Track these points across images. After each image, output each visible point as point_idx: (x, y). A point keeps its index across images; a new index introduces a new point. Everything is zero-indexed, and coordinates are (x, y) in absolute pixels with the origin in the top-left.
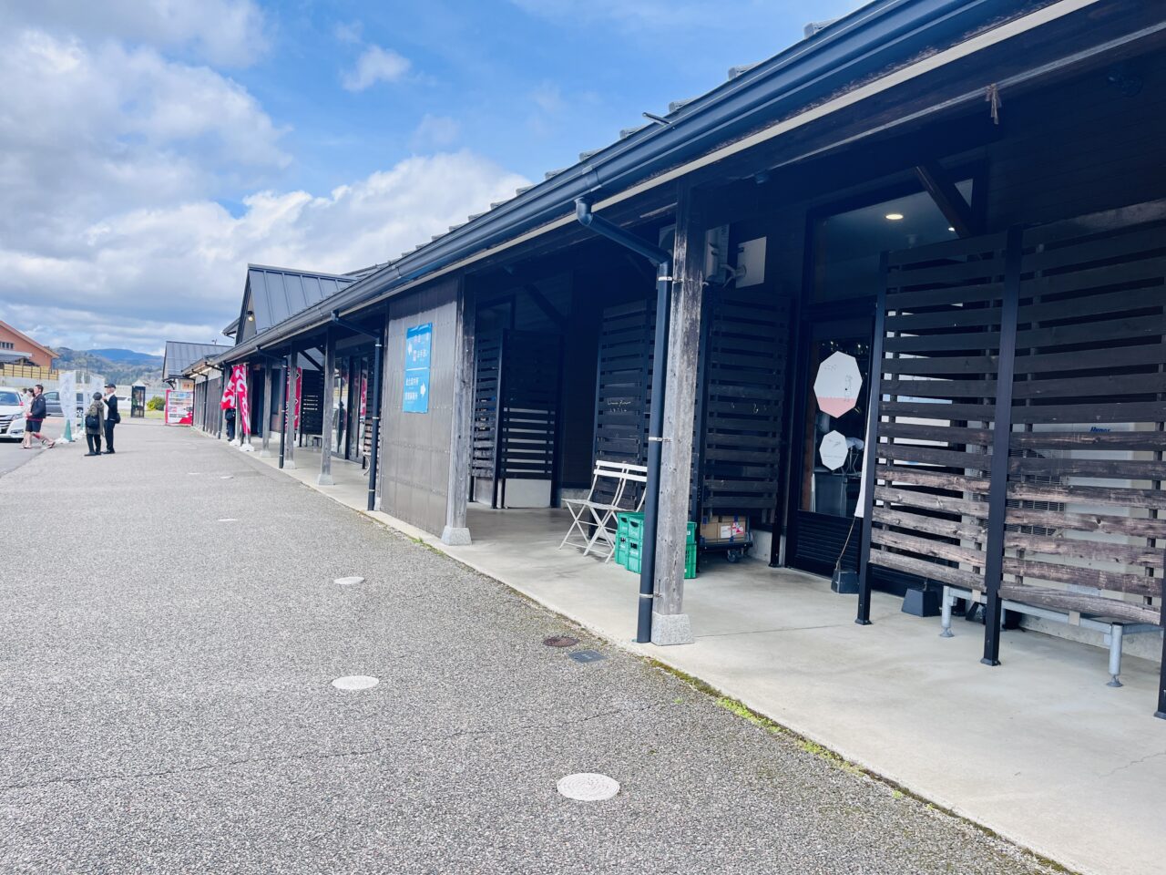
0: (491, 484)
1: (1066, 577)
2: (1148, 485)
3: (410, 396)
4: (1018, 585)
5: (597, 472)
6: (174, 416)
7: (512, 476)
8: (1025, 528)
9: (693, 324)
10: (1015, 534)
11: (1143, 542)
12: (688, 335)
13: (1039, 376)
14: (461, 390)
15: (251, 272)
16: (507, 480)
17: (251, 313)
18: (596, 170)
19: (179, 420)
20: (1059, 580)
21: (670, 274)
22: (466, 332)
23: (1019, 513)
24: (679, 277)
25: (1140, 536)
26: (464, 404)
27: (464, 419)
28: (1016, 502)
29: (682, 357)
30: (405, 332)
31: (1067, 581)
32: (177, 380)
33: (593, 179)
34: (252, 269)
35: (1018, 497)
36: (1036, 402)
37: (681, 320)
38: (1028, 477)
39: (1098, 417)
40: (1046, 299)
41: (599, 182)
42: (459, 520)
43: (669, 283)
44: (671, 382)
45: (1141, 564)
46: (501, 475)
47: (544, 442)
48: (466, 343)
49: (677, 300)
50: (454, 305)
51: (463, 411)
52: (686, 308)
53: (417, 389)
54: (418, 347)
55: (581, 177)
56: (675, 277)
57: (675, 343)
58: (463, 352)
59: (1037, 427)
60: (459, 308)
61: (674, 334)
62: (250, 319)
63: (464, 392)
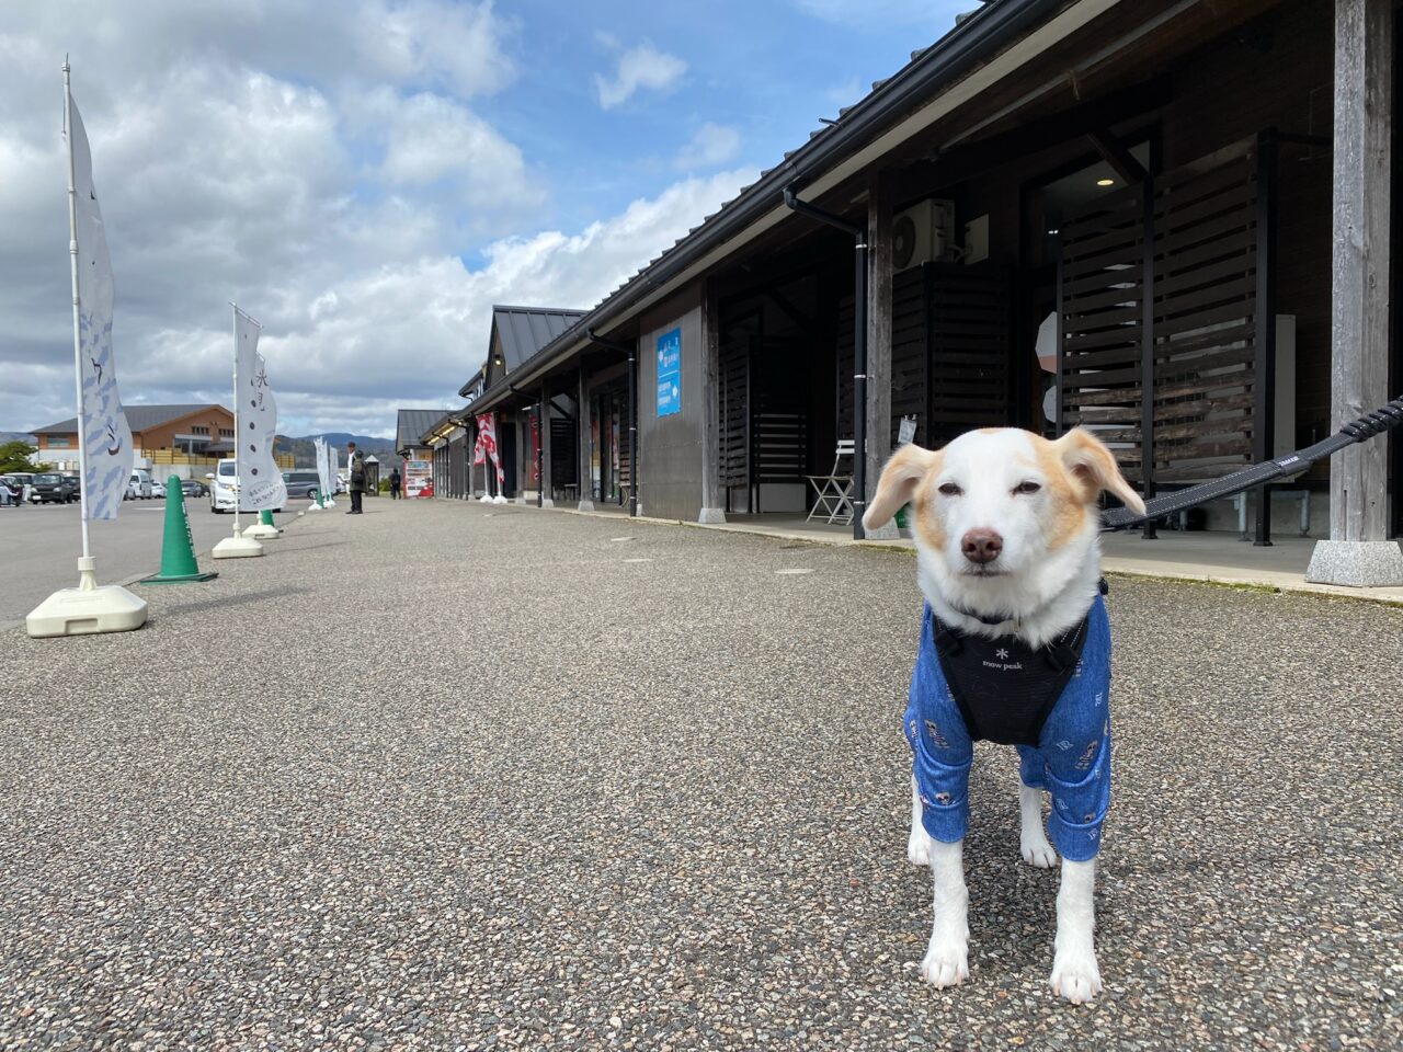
0: (747, 491)
1: (1194, 453)
2: (1242, 367)
3: (663, 401)
4: (1165, 468)
5: (839, 451)
6: (413, 488)
7: (766, 481)
8: (1168, 422)
9: (886, 281)
10: (1161, 428)
11: (1241, 412)
12: (882, 290)
13: (1173, 295)
14: (709, 382)
15: (497, 314)
16: (761, 485)
17: (498, 357)
18: (795, 164)
19: (417, 492)
20: (1190, 457)
21: (865, 241)
22: (710, 329)
23: (1163, 410)
24: (873, 244)
25: (1238, 408)
26: (712, 395)
27: (712, 409)
28: (1161, 401)
29: (878, 309)
30: (655, 341)
31: (1195, 457)
32: (412, 451)
33: (794, 172)
34: (498, 310)
35: (1161, 397)
36: (1171, 317)
37: (875, 280)
38: (1168, 379)
39: (1209, 321)
40: (1174, 231)
41: (798, 174)
42: (713, 501)
43: (865, 250)
44: (872, 331)
45: (1240, 431)
46: (755, 481)
47: (797, 446)
48: (711, 339)
49: (872, 264)
50: (699, 310)
51: (712, 402)
52: (880, 269)
53: (669, 392)
54: (669, 353)
55: (786, 171)
56: (870, 245)
57: (872, 298)
58: (709, 348)
59: (1174, 337)
60: (703, 309)
61: (872, 291)
62: (498, 362)
63: (712, 384)
